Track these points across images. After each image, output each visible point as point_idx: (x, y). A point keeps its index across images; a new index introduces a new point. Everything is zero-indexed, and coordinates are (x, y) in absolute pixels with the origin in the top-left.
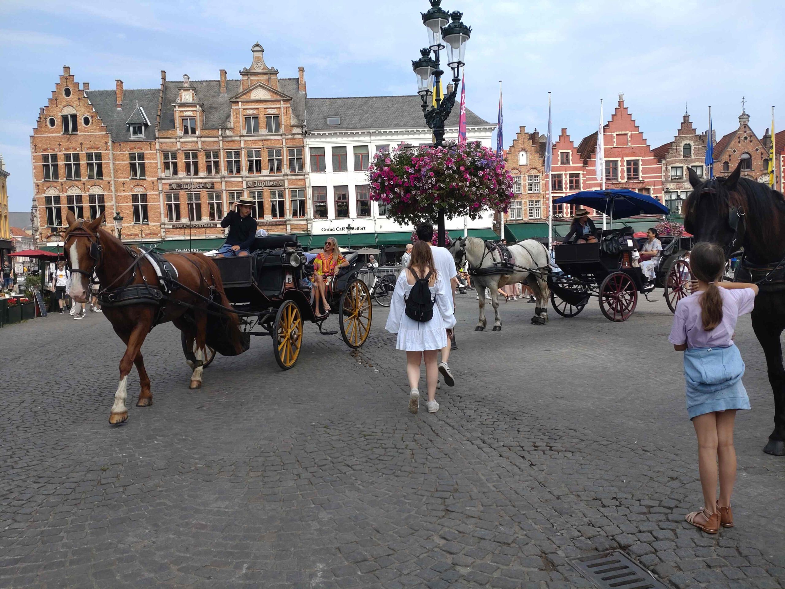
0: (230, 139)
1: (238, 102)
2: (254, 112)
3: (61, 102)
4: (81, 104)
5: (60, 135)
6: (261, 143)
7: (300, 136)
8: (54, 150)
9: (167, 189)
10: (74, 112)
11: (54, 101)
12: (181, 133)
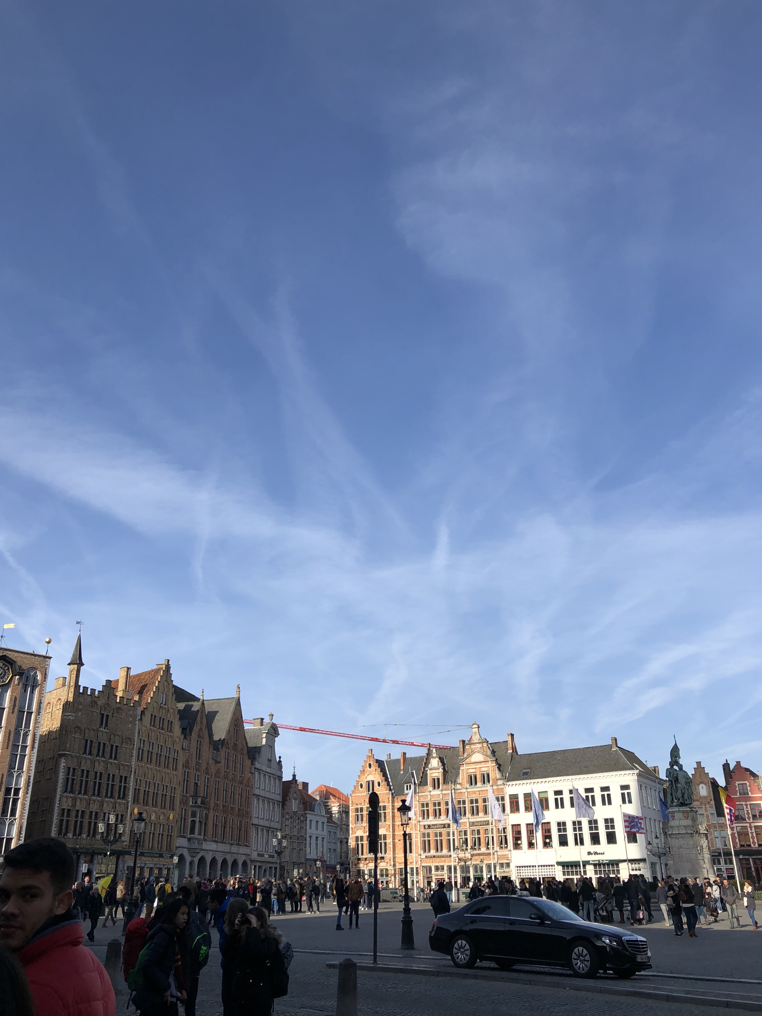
0: (459, 791)
1: (463, 764)
2: (473, 770)
3: (366, 772)
4: (377, 773)
5: (365, 794)
6: (478, 793)
7: (502, 787)
8: (361, 804)
9: (422, 829)
10: (373, 779)
11: (363, 772)
12: (431, 789)
